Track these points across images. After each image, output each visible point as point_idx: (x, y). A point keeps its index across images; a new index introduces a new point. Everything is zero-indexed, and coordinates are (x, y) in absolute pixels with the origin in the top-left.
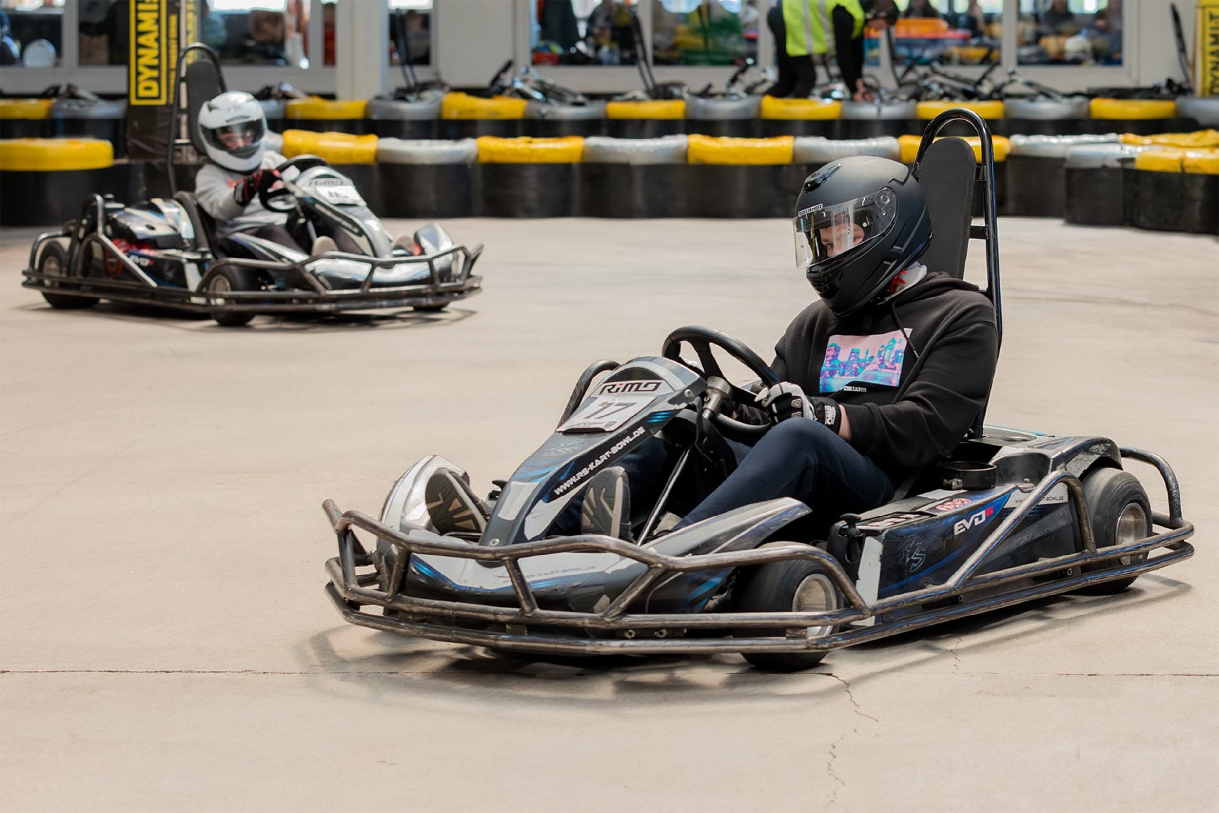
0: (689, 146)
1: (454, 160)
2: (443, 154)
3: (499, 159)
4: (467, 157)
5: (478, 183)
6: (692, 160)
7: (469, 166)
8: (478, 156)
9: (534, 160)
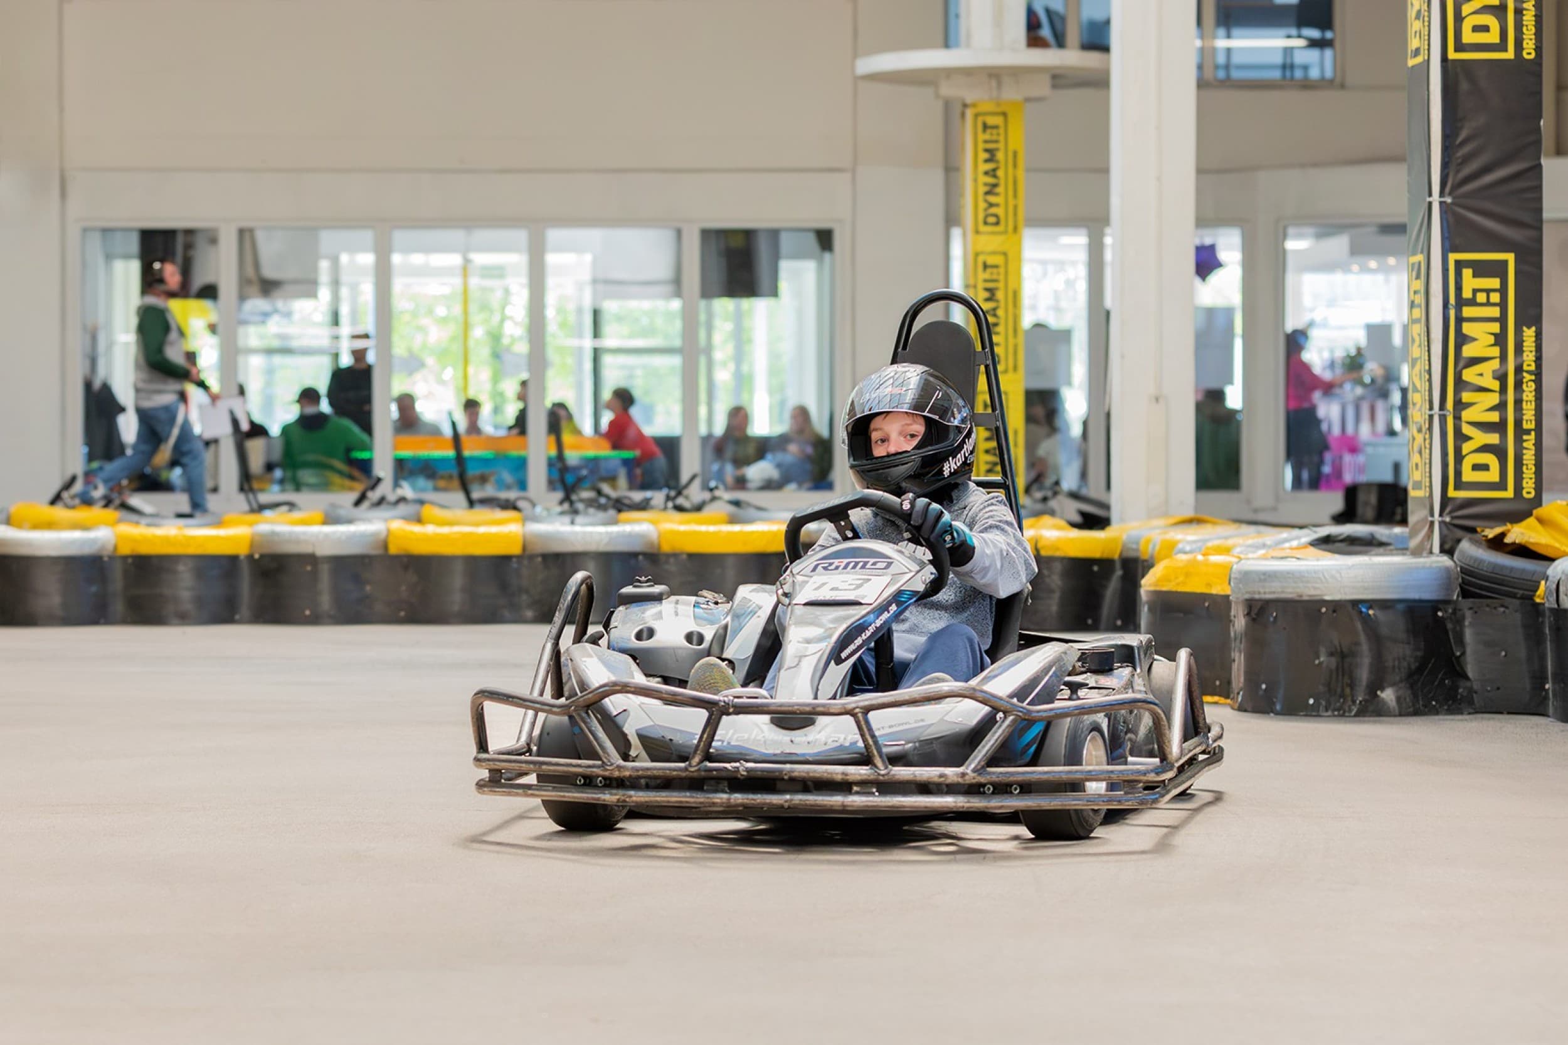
0: (388, 531)
1: (87, 551)
2: (73, 542)
3: (144, 550)
4: (103, 547)
5: (117, 582)
6: (393, 550)
7: (106, 559)
8: (115, 548)
9: (192, 550)
